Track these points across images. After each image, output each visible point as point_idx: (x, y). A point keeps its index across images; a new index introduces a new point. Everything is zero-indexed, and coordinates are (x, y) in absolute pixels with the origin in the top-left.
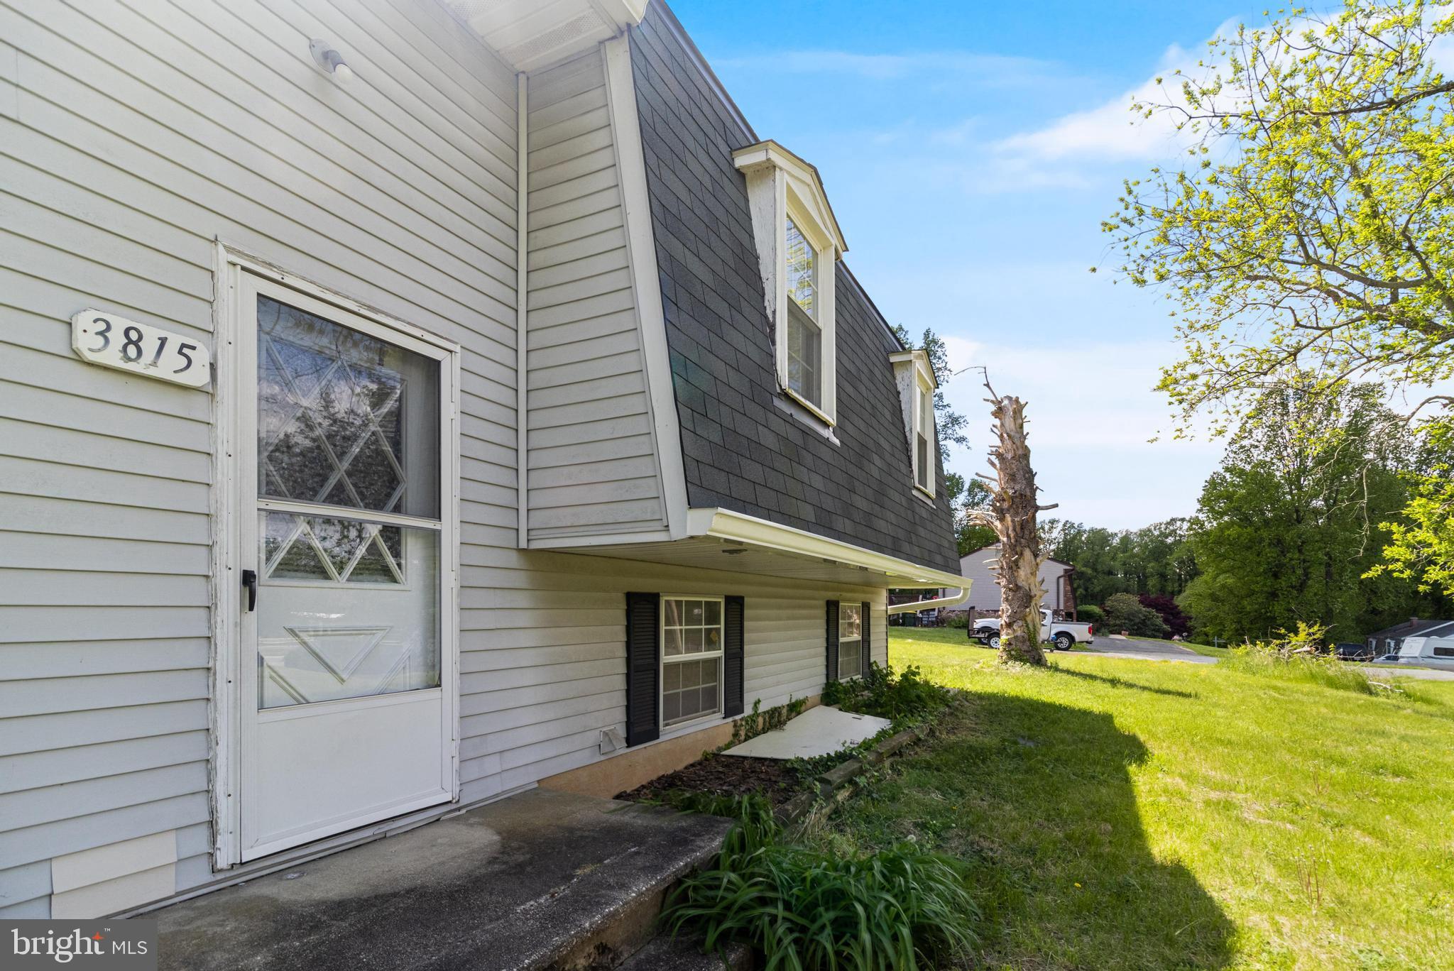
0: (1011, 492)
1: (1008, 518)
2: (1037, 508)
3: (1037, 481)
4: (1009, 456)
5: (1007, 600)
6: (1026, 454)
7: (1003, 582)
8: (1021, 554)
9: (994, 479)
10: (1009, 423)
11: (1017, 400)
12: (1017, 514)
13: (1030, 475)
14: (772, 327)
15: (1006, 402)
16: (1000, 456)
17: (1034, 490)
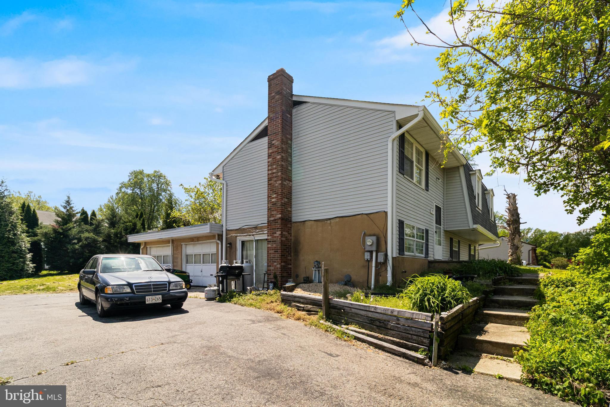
0: (512, 219)
1: (511, 226)
2: (520, 223)
3: (520, 216)
4: (512, 209)
5: (511, 248)
6: (517, 209)
7: (510, 244)
8: (515, 236)
9: (506, 216)
10: (512, 200)
11: (514, 194)
12: (514, 225)
13: (518, 215)
14: (475, 197)
15: (511, 195)
16: (508, 209)
17: (519, 218)
